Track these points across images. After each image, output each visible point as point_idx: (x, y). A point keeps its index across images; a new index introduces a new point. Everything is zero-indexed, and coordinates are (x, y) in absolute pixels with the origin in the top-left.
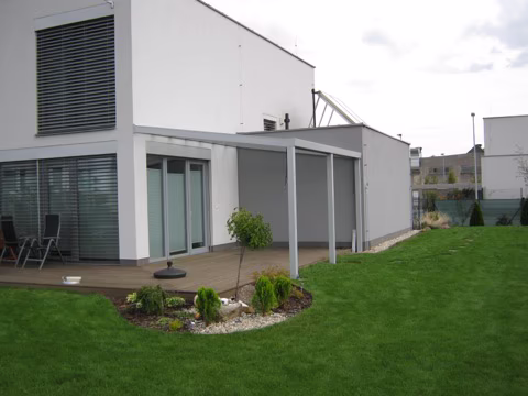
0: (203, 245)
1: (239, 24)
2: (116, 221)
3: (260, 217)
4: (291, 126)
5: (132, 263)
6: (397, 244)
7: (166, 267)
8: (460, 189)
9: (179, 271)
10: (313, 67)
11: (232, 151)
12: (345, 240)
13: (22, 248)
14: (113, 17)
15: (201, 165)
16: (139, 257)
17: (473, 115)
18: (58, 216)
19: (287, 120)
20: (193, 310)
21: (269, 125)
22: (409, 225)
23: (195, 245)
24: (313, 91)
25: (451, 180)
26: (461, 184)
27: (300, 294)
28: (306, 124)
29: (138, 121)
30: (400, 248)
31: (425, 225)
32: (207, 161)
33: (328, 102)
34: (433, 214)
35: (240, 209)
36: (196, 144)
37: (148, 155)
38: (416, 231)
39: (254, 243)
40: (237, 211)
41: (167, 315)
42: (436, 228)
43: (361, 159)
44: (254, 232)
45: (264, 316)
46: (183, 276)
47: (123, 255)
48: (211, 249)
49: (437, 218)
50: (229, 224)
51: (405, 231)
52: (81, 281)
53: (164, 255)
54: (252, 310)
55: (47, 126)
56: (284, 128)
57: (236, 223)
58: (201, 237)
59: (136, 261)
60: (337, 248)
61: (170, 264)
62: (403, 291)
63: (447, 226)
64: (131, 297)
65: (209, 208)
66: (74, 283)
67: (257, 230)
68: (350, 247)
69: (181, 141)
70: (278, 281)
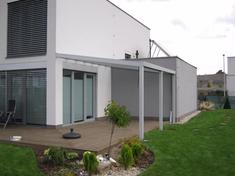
0: (92, 117)
1: (114, 5)
2: (45, 104)
3: (124, 107)
4: (139, 57)
5: (53, 127)
6: (192, 118)
7: (70, 131)
8: (215, 90)
9: (78, 134)
10: (149, 29)
11: (109, 69)
12: (166, 116)
15: (92, 76)
17: (224, 55)
18: (15, 101)
19: (137, 54)
21: (128, 57)
22: (196, 108)
23: (88, 117)
24: (150, 40)
25: (209, 86)
27: (147, 153)
28: (146, 56)
29: (58, 51)
30: (194, 121)
31: (203, 108)
32: (95, 74)
35: (113, 102)
36: (90, 65)
37: (64, 70)
38: (199, 112)
39: (120, 123)
40: (110, 103)
42: (209, 110)
43: (176, 75)
44: (120, 116)
45: (125, 169)
46: (79, 137)
47: (48, 123)
48: (97, 119)
49: (209, 105)
50: (105, 111)
51: (194, 111)
52: (21, 139)
53: (71, 123)
54: (118, 165)
55: (12, 53)
56: (135, 58)
57: (110, 110)
58: (91, 113)
59: (55, 126)
60: (163, 120)
61: (72, 130)
62: (206, 151)
63: (214, 109)
64: (46, 152)
65: (96, 98)
66: (17, 140)
67: (122, 115)
68: (169, 120)
69: (82, 63)
70: (135, 147)
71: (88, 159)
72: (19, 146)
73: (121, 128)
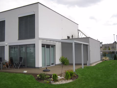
0: (54, 64)
1: (62, 15)
3: (66, 58)
4: (73, 38)
5: (38, 68)
6: (97, 64)
7: (46, 69)
8: (112, 51)
9: (49, 70)
10: (78, 25)
11: (60, 43)
12: (85, 63)
13: (14, 64)
14: (35, 14)
15: (54, 46)
16: (40, 67)
17: (114, 35)
18: (22, 57)
19: (72, 36)
20: (52, 79)
21: (68, 37)
22: (100, 60)
23: (52, 64)
24: (78, 30)
25: (109, 49)
26: (111, 50)
28: (77, 37)
29: (40, 37)
30: (98, 65)
31: (103, 60)
32: (55, 45)
33: (81, 32)
34: (105, 57)
35: (62, 56)
37: (42, 44)
38: (102, 61)
39: (65, 64)
41: (46, 80)
42: (106, 60)
43: (89, 45)
45: (67, 80)
46: (49, 71)
48: (56, 65)
49: (106, 58)
50: (60, 60)
51: (99, 61)
52: (27, 72)
53: (45, 66)
54: (65, 79)
55: (20, 38)
56: (72, 38)
57: (61, 59)
58: (53, 62)
59: (39, 67)
60: (84, 65)
61: (46, 68)
62: (99, 75)
63: (108, 60)
64: (38, 76)
65: (55, 56)
66: (26, 72)
67: (66, 61)
68: (87, 65)
69: (49, 41)
70: (71, 72)
71: (54, 76)
72: (26, 74)
73: (66, 66)
